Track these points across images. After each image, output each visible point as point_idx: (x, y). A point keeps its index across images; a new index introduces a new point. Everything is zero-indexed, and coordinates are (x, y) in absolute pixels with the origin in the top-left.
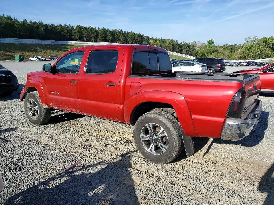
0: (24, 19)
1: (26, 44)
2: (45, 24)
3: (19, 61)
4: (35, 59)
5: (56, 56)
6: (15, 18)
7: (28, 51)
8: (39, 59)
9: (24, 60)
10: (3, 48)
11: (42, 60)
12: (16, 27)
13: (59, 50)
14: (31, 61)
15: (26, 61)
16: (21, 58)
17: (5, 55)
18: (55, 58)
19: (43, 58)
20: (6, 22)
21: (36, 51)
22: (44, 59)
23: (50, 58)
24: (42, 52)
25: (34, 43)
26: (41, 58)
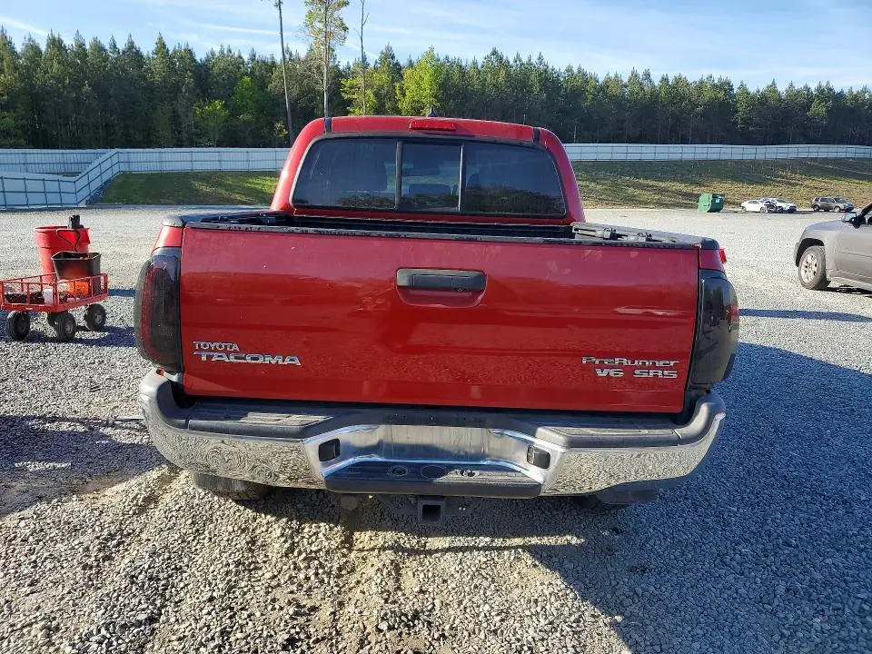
0: (770, 83)
1: (754, 162)
2: (837, 90)
3: (709, 211)
4: (757, 207)
5: (837, 200)
6: (742, 82)
7: (751, 182)
8: (770, 206)
9: (726, 208)
10: (683, 175)
11: (782, 211)
12: (737, 112)
13: (862, 180)
14: (746, 212)
15: (730, 212)
16: (718, 201)
17: (679, 193)
18: (833, 205)
19: (786, 206)
20: (711, 98)
21: (779, 182)
22: (788, 208)
23: (814, 207)
24: (797, 184)
25: (779, 156)
26: (778, 204)
